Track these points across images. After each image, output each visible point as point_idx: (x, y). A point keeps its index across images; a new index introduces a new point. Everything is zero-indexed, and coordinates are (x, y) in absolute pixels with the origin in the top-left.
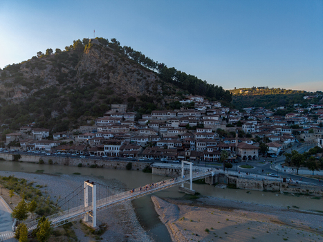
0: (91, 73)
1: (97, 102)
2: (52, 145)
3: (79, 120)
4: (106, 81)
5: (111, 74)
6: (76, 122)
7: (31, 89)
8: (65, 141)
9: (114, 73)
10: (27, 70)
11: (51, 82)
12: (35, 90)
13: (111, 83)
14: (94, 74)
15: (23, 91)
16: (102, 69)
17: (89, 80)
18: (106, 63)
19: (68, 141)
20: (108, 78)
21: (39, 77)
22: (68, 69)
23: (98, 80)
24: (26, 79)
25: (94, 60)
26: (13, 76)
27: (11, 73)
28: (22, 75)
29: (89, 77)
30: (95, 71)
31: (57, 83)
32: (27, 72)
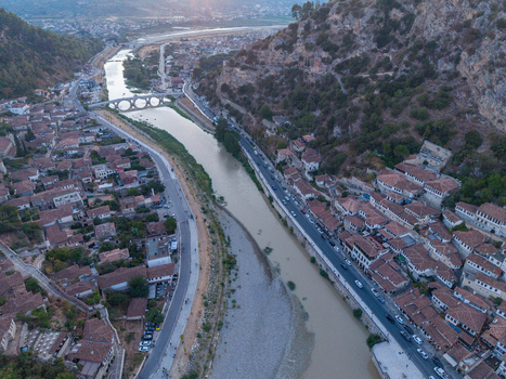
0: (429, 39)
1: (405, 126)
2: (309, 196)
3: (359, 159)
4: (449, 67)
5: (464, 55)
6: (354, 163)
7: (334, 58)
8: (324, 195)
9: (471, 52)
10: (337, 17)
11: (365, 46)
12: (339, 61)
13: (457, 74)
14: (432, 45)
15: (323, 60)
16: (454, 34)
17: (420, 59)
18: (470, 17)
19: (327, 198)
20: (457, 60)
21: (351, 32)
22: (403, 10)
23: (436, 62)
24: (332, 36)
25: (444, 11)
26: (318, 29)
27: (317, 23)
28: (328, 27)
29: (421, 52)
30: (439, 38)
31: (374, 46)
32: (336, 23)
